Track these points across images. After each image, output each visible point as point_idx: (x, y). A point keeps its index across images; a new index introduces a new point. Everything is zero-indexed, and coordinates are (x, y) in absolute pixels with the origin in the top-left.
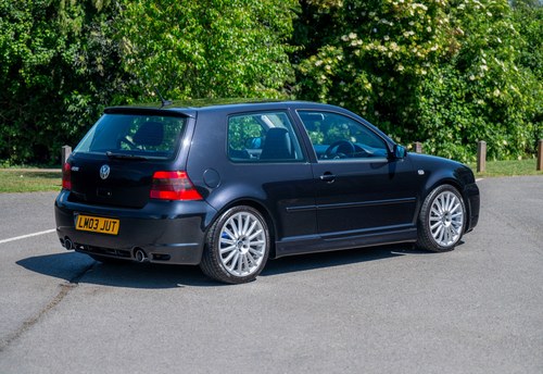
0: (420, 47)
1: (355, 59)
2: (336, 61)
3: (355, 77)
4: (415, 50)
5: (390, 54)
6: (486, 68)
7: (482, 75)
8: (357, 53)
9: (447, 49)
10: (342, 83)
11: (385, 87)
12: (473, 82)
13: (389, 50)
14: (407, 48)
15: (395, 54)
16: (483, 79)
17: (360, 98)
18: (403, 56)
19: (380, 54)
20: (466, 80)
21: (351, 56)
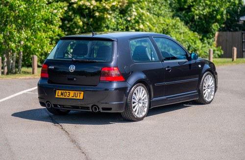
0: (106, 3)
1: (73, 9)
2: (64, 11)
3: (73, 19)
4: (104, 5)
5: (92, 7)
6: (136, 14)
7: (133, 17)
8: (75, 6)
9: (120, 4)
10: (66, 22)
11: (87, 24)
12: (129, 21)
13: (91, 5)
14: (100, 3)
15: (94, 7)
16: (134, 19)
17: (76, 30)
18: (98, 7)
19: (86, 6)
20: (126, 20)
21: (71, 7)
